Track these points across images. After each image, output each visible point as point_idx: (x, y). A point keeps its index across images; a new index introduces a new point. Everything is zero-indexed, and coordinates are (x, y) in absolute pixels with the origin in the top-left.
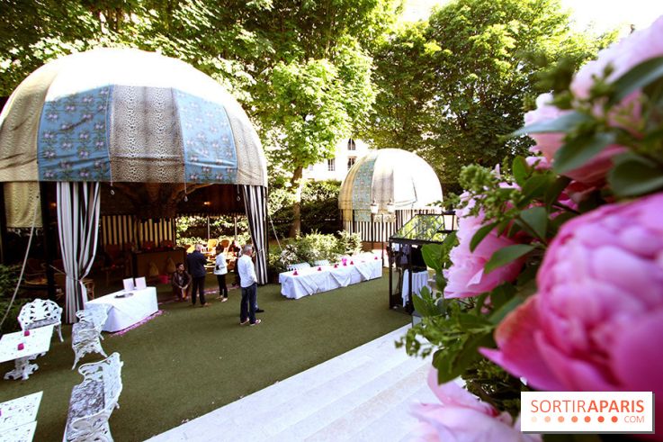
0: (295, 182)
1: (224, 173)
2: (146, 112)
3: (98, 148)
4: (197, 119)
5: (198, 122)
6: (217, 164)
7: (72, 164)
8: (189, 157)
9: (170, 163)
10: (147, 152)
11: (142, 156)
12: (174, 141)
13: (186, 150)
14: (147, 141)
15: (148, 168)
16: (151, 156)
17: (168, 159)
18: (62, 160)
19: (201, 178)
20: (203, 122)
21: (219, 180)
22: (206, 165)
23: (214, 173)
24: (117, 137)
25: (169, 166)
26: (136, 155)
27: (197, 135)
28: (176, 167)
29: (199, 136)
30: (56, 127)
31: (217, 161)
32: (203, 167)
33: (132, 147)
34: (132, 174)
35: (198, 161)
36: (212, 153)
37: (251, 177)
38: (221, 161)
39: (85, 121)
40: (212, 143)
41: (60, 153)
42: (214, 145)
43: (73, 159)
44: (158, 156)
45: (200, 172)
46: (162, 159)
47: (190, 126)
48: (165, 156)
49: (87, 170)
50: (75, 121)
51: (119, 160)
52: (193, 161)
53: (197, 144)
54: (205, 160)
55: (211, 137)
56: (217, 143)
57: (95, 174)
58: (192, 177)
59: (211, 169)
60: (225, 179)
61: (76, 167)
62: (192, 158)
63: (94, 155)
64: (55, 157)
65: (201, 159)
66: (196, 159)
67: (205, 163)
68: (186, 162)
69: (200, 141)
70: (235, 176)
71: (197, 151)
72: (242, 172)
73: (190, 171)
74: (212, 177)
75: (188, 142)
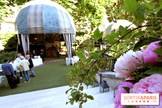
0: (91, 32)
1: (56, 30)
2: (35, 16)
3: (26, 26)
4: (48, 16)
5: (48, 17)
6: (54, 28)
7: (22, 30)
8: (45, 27)
9: (41, 28)
10: (36, 26)
11: (35, 27)
12: (41, 23)
13: (44, 25)
14: (36, 23)
15: (36, 30)
16: (37, 27)
17: (40, 28)
18: (21, 29)
19: (49, 32)
20: (50, 17)
21: (55, 33)
22: (50, 29)
23: (53, 31)
24: (29, 23)
25: (41, 29)
26: (33, 27)
27: (48, 20)
28: (42, 29)
29: (48, 21)
30: (19, 22)
31: (54, 27)
32: (49, 29)
33: (32, 25)
34: (33, 32)
35: (48, 28)
36: (52, 25)
37: (66, 31)
38: (55, 27)
39: (24, 19)
40: (52, 23)
41: (20, 27)
42: (53, 23)
43: (22, 29)
44: (38, 27)
45: (49, 30)
46: (39, 28)
47: (46, 18)
48: (39, 27)
49: (25, 31)
50: (22, 20)
51: (30, 28)
52: (46, 28)
53: (48, 23)
54: (50, 27)
55: (52, 21)
56: (54, 22)
57: (26, 32)
58: (47, 32)
59: (52, 30)
60: (57, 32)
61: (23, 31)
62: (46, 27)
63: (26, 28)
64: (20, 29)
65: (49, 27)
66: (47, 27)
67: (50, 28)
68: (45, 28)
69: (49, 22)
70: (60, 31)
71: (48, 25)
72: (62, 30)
73: (46, 30)
74: (52, 32)
75: (45, 23)
